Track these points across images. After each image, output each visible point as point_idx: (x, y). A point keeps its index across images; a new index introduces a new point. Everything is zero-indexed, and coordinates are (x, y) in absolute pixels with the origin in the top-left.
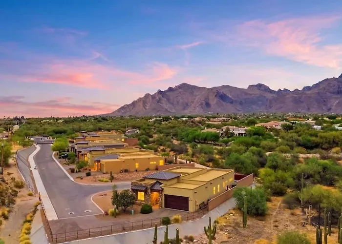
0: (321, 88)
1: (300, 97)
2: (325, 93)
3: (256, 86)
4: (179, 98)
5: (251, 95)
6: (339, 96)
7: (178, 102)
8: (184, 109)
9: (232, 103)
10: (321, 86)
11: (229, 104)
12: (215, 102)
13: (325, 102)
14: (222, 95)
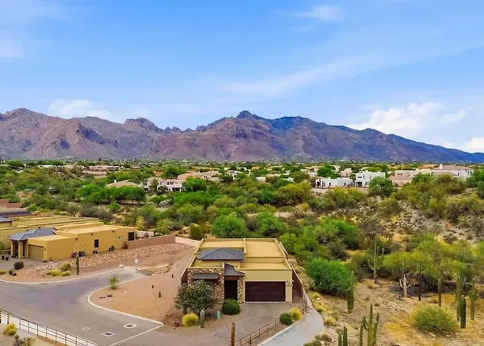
0: (219, 128)
1: (193, 140)
2: (224, 136)
3: (137, 120)
4: (14, 131)
5: (130, 132)
6: (237, 140)
7: (12, 138)
8: (24, 150)
9: (102, 143)
10: (219, 127)
11: (97, 145)
12: (77, 141)
13: (223, 148)
14: (87, 130)
